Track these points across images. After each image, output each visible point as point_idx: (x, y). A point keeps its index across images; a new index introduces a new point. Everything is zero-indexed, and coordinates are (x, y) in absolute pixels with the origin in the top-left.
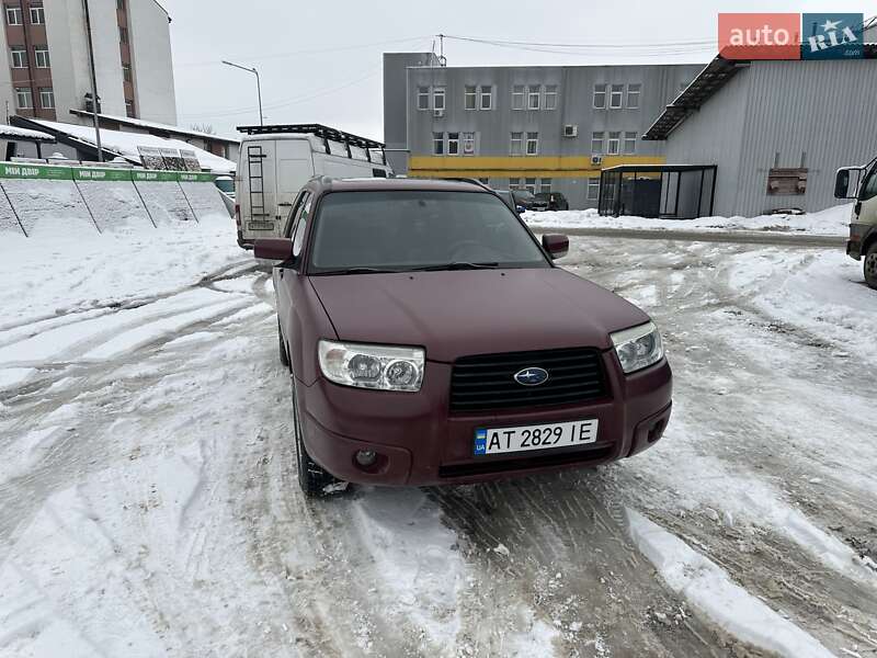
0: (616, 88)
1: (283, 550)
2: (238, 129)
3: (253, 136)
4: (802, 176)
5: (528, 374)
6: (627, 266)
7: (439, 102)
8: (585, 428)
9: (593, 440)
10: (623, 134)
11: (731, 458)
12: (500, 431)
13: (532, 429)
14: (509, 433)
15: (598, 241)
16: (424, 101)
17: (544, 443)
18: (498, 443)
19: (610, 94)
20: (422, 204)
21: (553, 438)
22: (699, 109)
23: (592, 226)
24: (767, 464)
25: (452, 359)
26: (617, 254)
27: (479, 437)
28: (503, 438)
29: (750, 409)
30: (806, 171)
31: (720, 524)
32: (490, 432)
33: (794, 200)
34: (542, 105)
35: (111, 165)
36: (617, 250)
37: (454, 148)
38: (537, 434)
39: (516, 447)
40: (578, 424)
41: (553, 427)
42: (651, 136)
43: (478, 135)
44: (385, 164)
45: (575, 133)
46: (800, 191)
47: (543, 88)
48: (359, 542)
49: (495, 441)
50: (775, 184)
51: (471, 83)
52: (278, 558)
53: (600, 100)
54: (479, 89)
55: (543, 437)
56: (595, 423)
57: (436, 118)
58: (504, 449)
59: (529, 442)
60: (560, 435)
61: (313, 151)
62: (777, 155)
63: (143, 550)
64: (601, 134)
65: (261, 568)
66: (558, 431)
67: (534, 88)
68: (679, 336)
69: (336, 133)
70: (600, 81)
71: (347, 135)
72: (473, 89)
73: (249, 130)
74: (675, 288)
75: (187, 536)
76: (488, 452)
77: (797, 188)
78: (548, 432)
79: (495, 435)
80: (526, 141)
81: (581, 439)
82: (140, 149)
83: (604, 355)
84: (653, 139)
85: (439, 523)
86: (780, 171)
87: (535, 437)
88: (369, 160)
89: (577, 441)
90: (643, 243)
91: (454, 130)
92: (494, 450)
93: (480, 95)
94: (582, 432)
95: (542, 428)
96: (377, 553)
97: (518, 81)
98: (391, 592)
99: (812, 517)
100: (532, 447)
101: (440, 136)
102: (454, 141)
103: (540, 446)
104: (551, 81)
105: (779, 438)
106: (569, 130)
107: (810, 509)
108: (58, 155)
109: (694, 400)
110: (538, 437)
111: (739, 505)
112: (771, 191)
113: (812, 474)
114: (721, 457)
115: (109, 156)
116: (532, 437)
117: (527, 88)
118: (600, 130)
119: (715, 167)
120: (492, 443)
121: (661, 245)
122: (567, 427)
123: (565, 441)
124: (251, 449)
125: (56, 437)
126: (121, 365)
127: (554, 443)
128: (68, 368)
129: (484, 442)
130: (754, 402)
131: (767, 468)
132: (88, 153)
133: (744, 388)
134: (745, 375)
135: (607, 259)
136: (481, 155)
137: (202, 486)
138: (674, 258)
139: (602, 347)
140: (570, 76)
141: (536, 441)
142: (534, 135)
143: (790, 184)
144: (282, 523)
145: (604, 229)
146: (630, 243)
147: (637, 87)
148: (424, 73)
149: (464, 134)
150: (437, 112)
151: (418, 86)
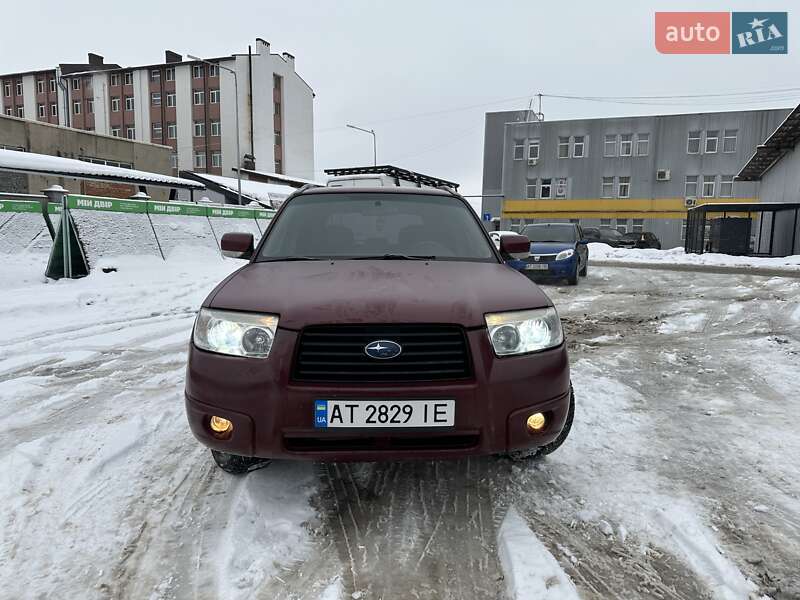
0: (711, 134)
2: (326, 171)
3: (339, 177)
5: (378, 348)
6: (688, 297)
7: (533, 153)
8: (439, 409)
9: (451, 423)
10: (719, 177)
11: (672, 476)
12: (342, 404)
13: (377, 404)
14: (352, 407)
15: (670, 275)
16: (520, 152)
17: (392, 421)
18: (340, 417)
19: (704, 140)
20: (378, 204)
21: (402, 417)
23: (673, 262)
24: (714, 486)
25: (299, 327)
26: (685, 286)
27: (319, 408)
28: (345, 412)
29: (735, 430)
31: (611, 538)
32: (331, 404)
34: (634, 152)
35: (247, 207)
36: (685, 283)
37: (546, 192)
38: (383, 410)
39: (360, 422)
40: (431, 404)
41: (402, 404)
42: (744, 177)
43: (570, 180)
45: (667, 177)
47: (636, 136)
49: (337, 414)
51: (565, 134)
53: (695, 146)
54: (572, 139)
55: (391, 414)
56: (451, 404)
57: (530, 166)
58: (347, 424)
59: (375, 418)
60: (410, 413)
64: (695, 178)
65: (125, 519)
66: (408, 410)
67: (627, 137)
68: (700, 359)
69: (408, 173)
70: (694, 128)
71: (419, 176)
72: (567, 139)
73: (335, 172)
74: (727, 317)
75: (90, 485)
76: (330, 425)
78: (396, 410)
79: (337, 407)
80: (618, 185)
81: (436, 420)
82: (270, 195)
83: (469, 333)
84: (746, 180)
87: (381, 414)
89: (431, 423)
90: (716, 277)
91: (547, 177)
92: (336, 423)
93: (572, 145)
94: (436, 413)
95: (389, 404)
96: (232, 520)
97: (613, 131)
99: (732, 546)
100: (379, 425)
101: (533, 182)
102: (546, 186)
103: (388, 424)
104: (644, 129)
105: (746, 461)
106: (662, 175)
107: (732, 536)
108: (206, 199)
109: (670, 417)
110: (385, 414)
111: (646, 522)
113: (763, 501)
114: (660, 474)
115: (246, 201)
116: (377, 413)
117: (619, 137)
118: (694, 173)
120: (333, 416)
121: (736, 279)
122: (417, 405)
123: (417, 421)
125: (69, 402)
126: (165, 354)
127: (402, 421)
128: (123, 353)
129: (324, 414)
130: (744, 425)
131: (710, 490)
132: (232, 198)
133: (740, 411)
134: (749, 399)
135: (670, 290)
136: (573, 198)
137: (136, 445)
138: (743, 291)
139: (467, 325)
140: (662, 123)
141: (383, 418)
142: (626, 179)
145: (685, 265)
146: (704, 277)
147: (734, 132)
148: (521, 128)
149: (557, 179)
150: (532, 161)
151: (515, 140)
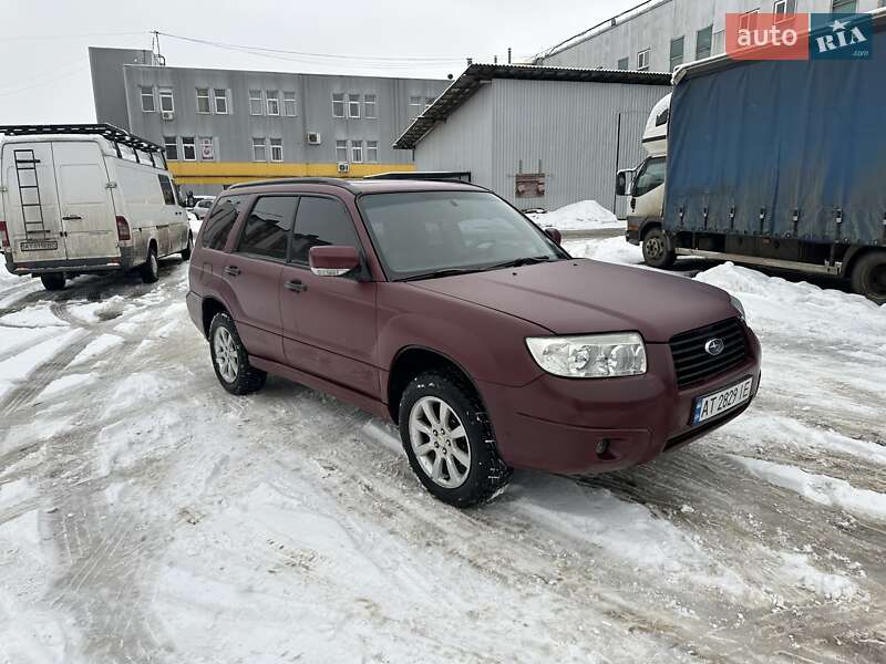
0: (353, 98)
1: (509, 561)
3: (14, 137)
4: (541, 180)
7: (167, 104)
8: (746, 386)
9: (748, 395)
10: (365, 143)
12: (709, 399)
13: (724, 393)
14: (713, 400)
16: (149, 103)
17: (728, 404)
19: (348, 104)
21: (732, 398)
22: (445, 120)
25: (667, 340)
27: (698, 407)
28: (709, 405)
30: (543, 176)
32: (704, 400)
33: (537, 201)
34: (282, 112)
37: (190, 154)
38: (726, 397)
39: (714, 412)
40: (744, 384)
41: (734, 388)
42: (401, 145)
43: (216, 139)
44: (167, 169)
45: (319, 141)
46: (540, 193)
47: (281, 94)
48: (566, 536)
49: (706, 408)
50: (521, 188)
51: (203, 85)
52: (512, 569)
53: (339, 109)
54: (211, 92)
56: (751, 380)
57: (165, 120)
58: (710, 415)
61: (104, 155)
62: (521, 162)
63: (366, 604)
64: (344, 142)
65: (510, 582)
66: (735, 392)
67: (272, 94)
70: (337, 90)
72: (205, 92)
73: (7, 130)
75: (394, 577)
76: (700, 420)
77: (538, 191)
78: (731, 394)
79: (706, 403)
80: (270, 147)
81: (744, 396)
84: (403, 148)
85: (618, 501)
86: (525, 176)
87: (725, 400)
88: (154, 165)
89: (742, 399)
91: (188, 135)
92: (704, 417)
93: (213, 99)
95: (729, 391)
96: (596, 539)
97: (255, 87)
98: (650, 566)
100: (722, 409)
101: (173, 140)
102: (189, 145)
103: (726, 407)
104: (289, 88)
106: (313, 138)
112: (519, 194)
113: (802, 405)
116: (723, 400)
117: (263, 93)
118: (343, 138)
119: (469, 174)
120: (704, 411)
122: (739, 387)
124: (336, 481)
127: (732, 402)
129: (699, 411)
136: (222, 161)
140: (305, 81)
142: (278, 141)
143: (533, 187)
144: (473, 538)
147: (371, 97)
148: (147, 72)
149: (201, 138)
150: (166, 115)
151: (139, 86)
